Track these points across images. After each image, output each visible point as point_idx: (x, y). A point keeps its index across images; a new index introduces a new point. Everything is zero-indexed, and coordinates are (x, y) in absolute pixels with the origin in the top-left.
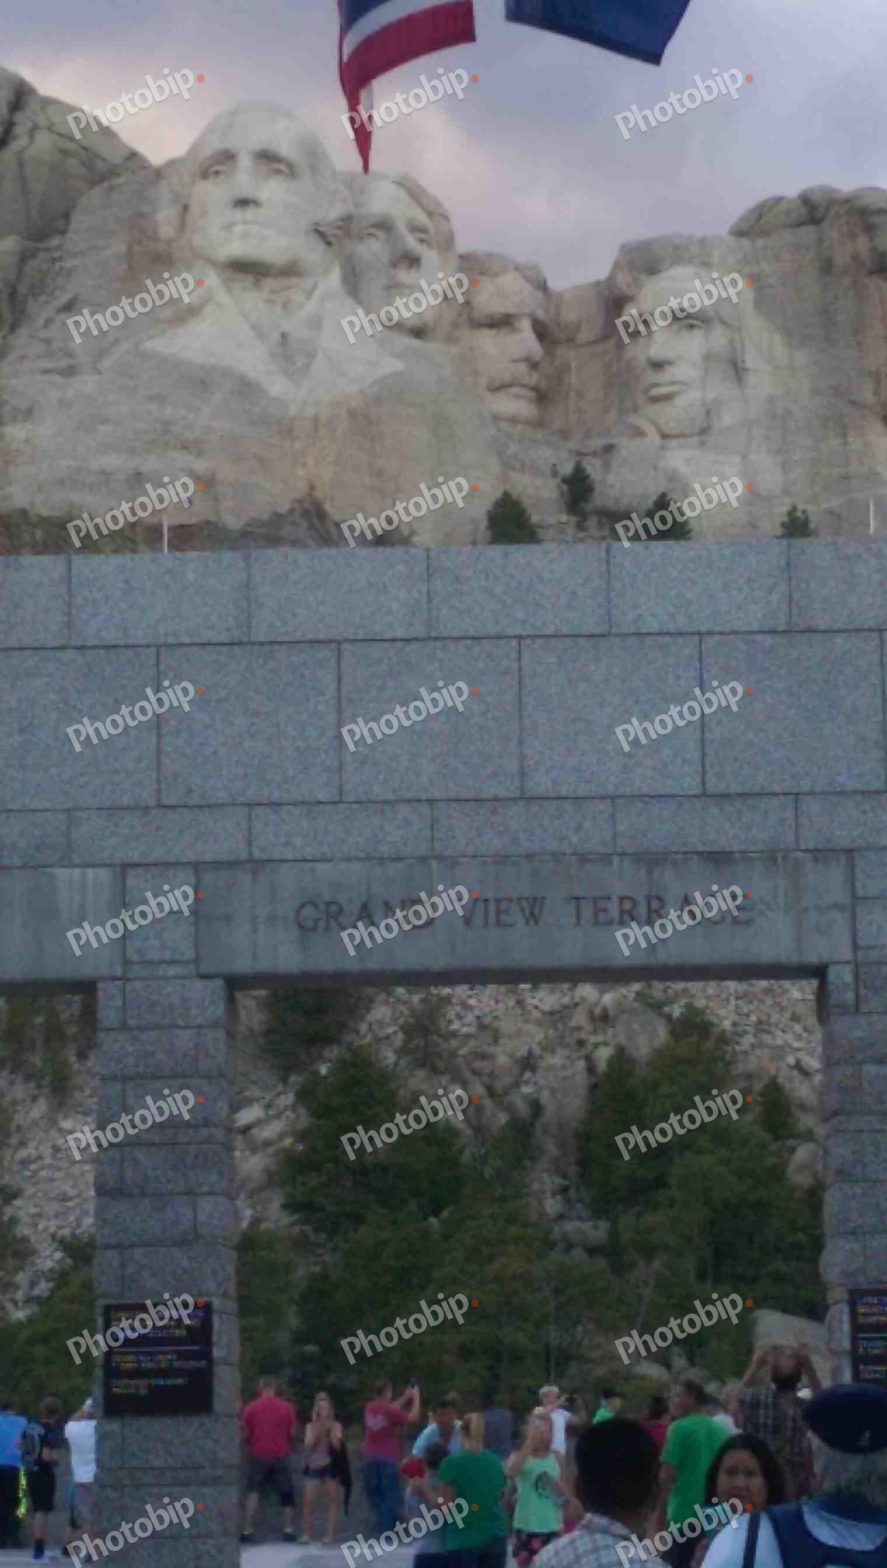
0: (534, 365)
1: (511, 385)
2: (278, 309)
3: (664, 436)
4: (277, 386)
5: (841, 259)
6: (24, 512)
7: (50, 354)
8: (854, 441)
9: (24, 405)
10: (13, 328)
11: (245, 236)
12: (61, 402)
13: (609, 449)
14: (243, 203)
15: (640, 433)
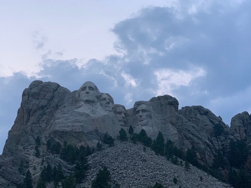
0: (124, 118)
1: (121, 120)
2: (92, 106)
3: (142, 125)
4: (92, 115)
5: (163, 103)
6: (57, 130)
7: (62, 112)
8: (166, 125)
9: (58, 118)
10: (57, 110)
11: (87, 97)
12: (63, 117)
13: (134, 127)
14: (87, 93)
15: (138, 125)
